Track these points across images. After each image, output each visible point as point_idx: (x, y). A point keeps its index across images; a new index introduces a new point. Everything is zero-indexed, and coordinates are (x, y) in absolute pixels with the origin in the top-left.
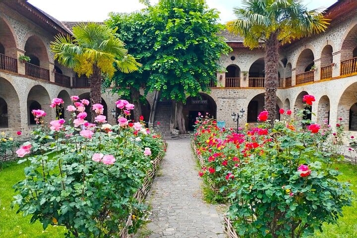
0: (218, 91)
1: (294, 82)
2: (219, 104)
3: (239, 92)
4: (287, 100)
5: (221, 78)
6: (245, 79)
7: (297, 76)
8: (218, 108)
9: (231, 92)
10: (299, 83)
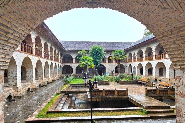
0: (106, 64)
1: (128, 61)
2: (107, 68)
3: (113, 64)
4: (127, 66)
5: (107, 60)
6: (114, 60)
7: (129, 60)
8: (106, 69)
9: (110, 64)
10: (129, 62)
